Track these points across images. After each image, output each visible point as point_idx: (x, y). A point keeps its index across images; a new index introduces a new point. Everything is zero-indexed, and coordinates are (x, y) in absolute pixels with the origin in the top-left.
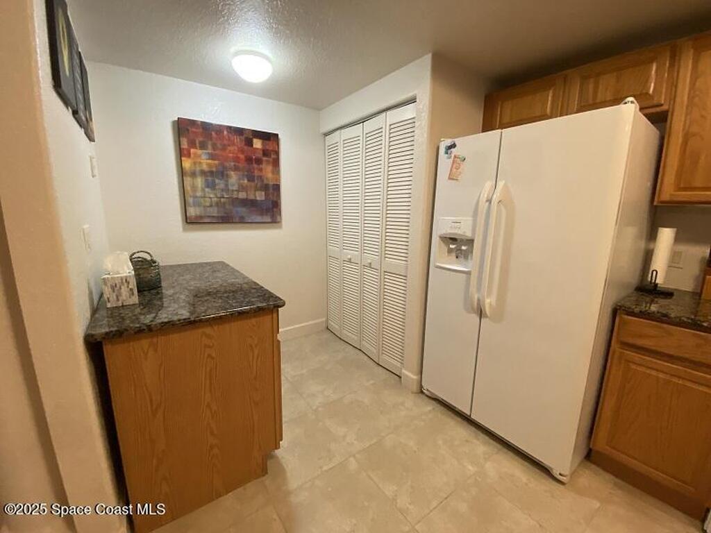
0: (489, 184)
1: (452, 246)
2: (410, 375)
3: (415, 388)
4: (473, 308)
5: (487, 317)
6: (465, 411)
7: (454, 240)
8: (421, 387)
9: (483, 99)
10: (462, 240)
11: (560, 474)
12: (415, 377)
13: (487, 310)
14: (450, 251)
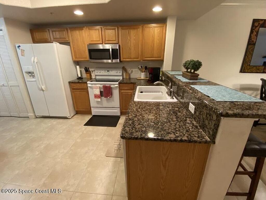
0: (33, 58)
1: (30, 74)
2: (31, 114)
3: (34, 117)
4: (40, 89)
5: (44, 91)
6: (48, 115)
7: (30, 73)
8: (36, 116)
9: (29, 30)
10: (32, 73)
11: (68, 117)
12: (33, 114)
13: (44, 89)
14: (30, 76)
